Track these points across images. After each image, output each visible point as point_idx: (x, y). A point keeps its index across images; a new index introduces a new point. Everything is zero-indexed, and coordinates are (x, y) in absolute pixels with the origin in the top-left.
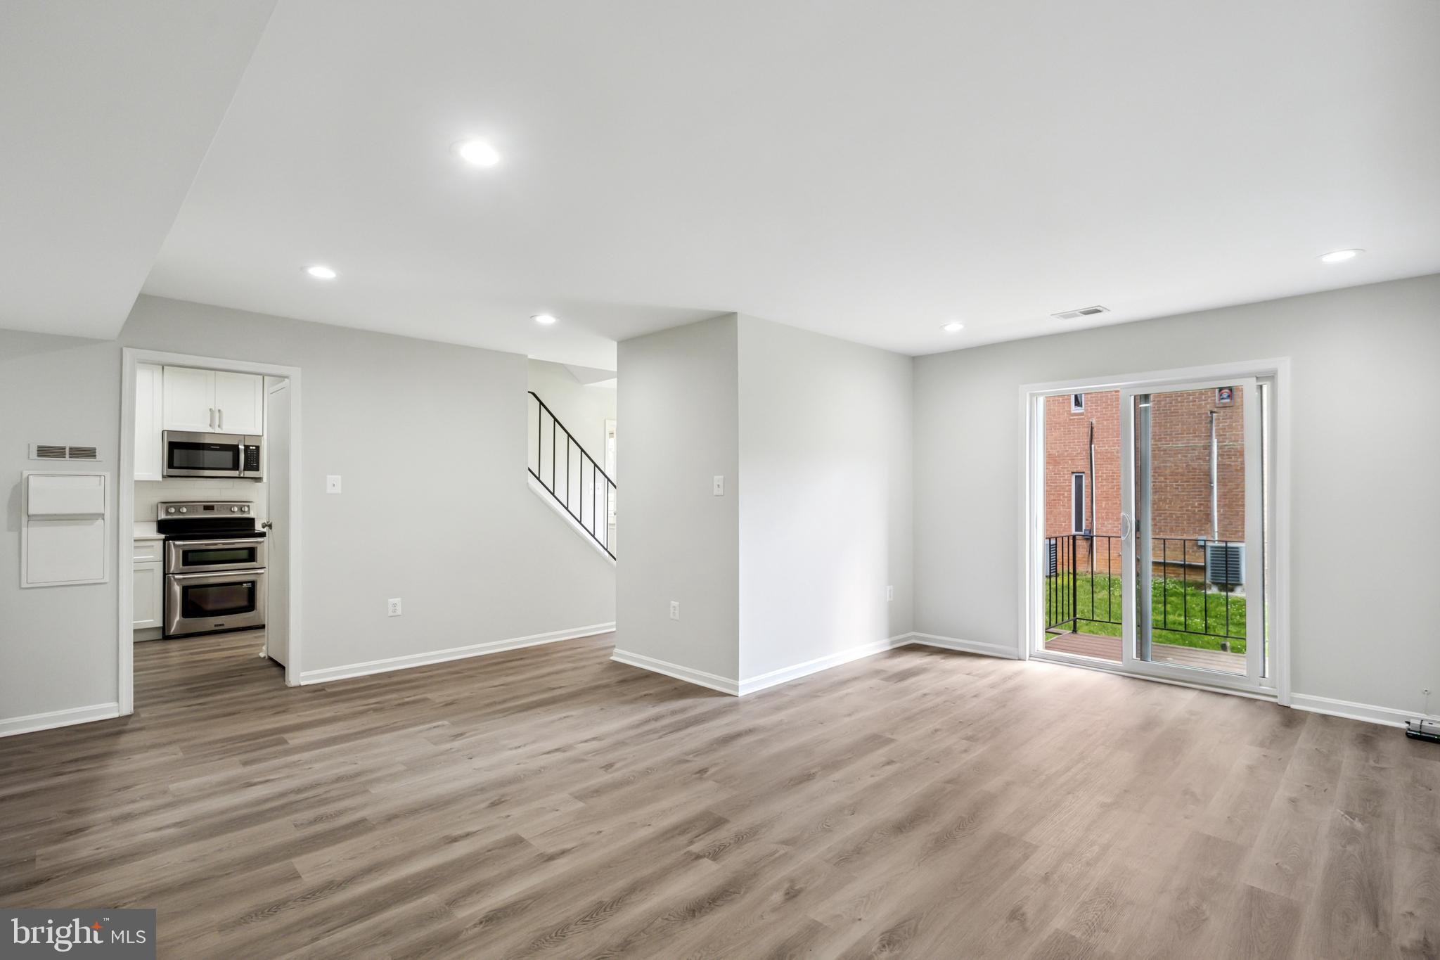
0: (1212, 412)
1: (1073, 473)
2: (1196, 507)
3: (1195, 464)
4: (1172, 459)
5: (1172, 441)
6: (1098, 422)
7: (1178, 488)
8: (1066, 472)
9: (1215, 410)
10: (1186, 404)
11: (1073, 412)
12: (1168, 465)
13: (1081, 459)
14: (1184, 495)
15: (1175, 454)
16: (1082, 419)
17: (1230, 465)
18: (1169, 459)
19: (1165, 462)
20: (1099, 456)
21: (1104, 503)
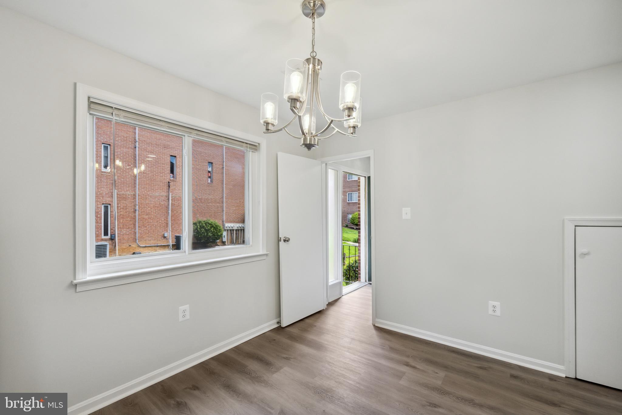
0: (169, 182)
1: (103, 204)
2: (163, 221)
3: (162, 203)
4: (154, 200)
5: (154, 192)
6: (118, 179)
7: (156, 213)
8: (99, 204)
9: (170, 181)
10: (159, 177)
11: (102, 171)
12: (152, 203)
13: (108, 197)
14: (158, 216)
15: (155, 198)
16: (109, 175)
17: (175, 204)
18: (152, 200)
19: (151, 201)
20: (119, 196)
21: (122, 220)
